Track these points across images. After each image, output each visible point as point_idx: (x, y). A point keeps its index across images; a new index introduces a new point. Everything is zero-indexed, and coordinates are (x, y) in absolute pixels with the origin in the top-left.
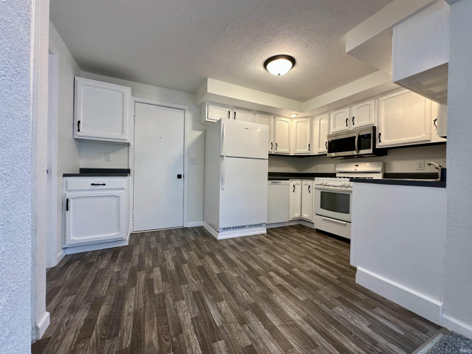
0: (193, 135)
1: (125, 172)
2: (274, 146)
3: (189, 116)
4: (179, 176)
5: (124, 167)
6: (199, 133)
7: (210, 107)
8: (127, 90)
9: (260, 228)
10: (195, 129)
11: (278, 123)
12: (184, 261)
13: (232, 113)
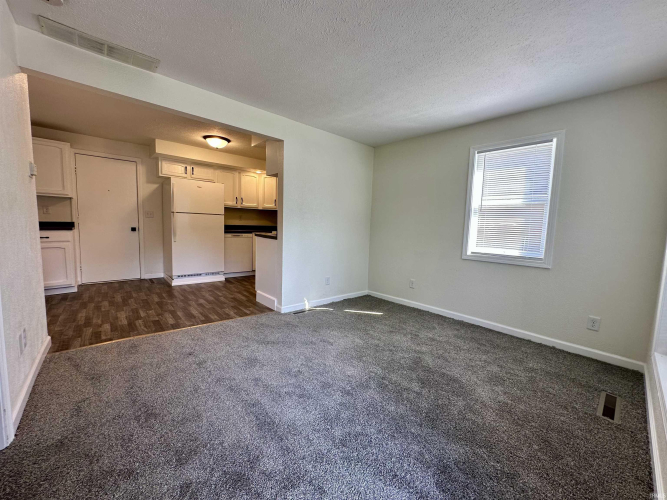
0: (147, 189)
1: (68, 226)
2: (239, 201)
3: (142, 169)
4: (133, 229)
5: (68, 220)
6: (155, 186)
7: (164, 163)
8: (66, 146)
9: (218, 276)
10: (149, 181)
11: (243, 178)
12: (139, 318)
13: (189, 168)
